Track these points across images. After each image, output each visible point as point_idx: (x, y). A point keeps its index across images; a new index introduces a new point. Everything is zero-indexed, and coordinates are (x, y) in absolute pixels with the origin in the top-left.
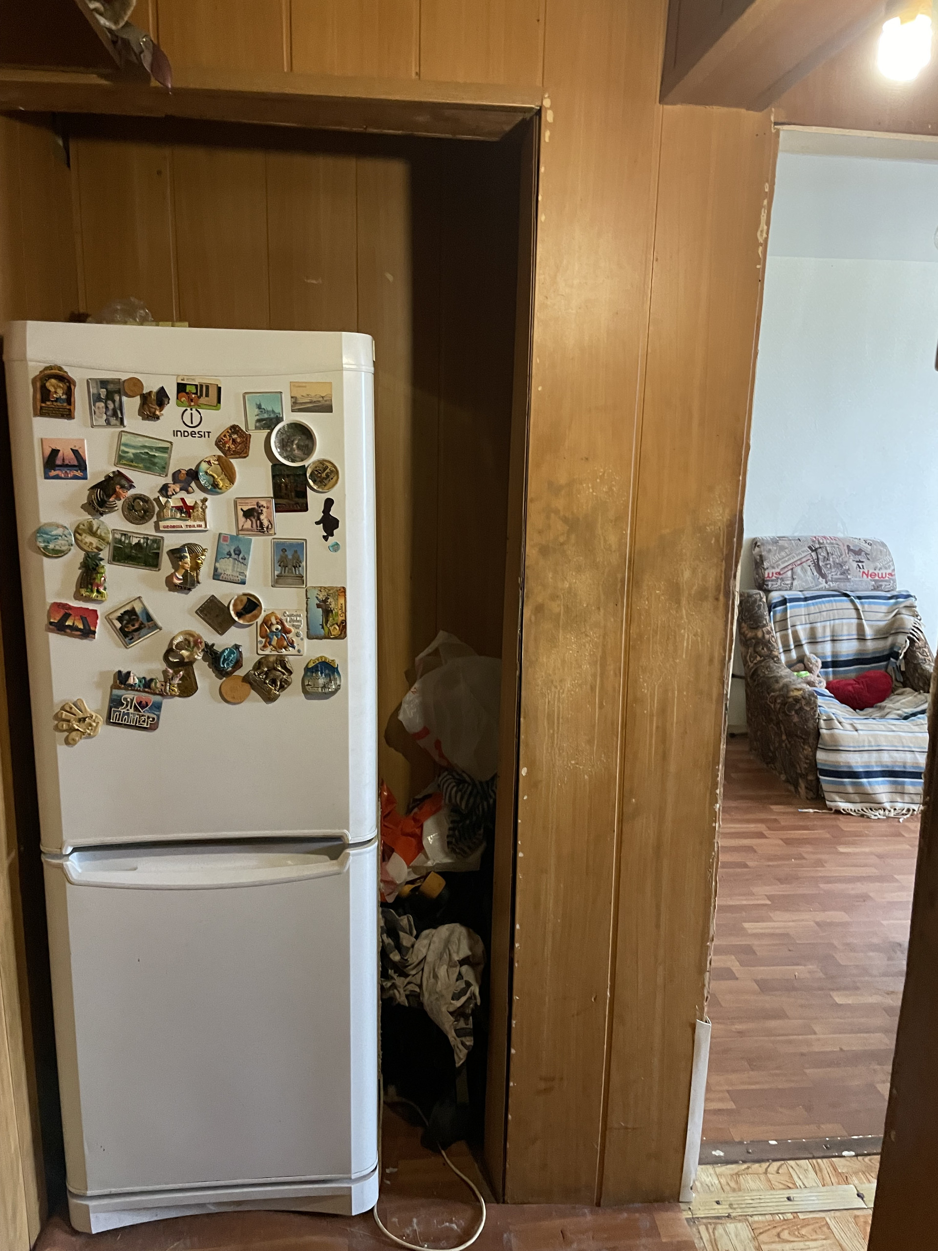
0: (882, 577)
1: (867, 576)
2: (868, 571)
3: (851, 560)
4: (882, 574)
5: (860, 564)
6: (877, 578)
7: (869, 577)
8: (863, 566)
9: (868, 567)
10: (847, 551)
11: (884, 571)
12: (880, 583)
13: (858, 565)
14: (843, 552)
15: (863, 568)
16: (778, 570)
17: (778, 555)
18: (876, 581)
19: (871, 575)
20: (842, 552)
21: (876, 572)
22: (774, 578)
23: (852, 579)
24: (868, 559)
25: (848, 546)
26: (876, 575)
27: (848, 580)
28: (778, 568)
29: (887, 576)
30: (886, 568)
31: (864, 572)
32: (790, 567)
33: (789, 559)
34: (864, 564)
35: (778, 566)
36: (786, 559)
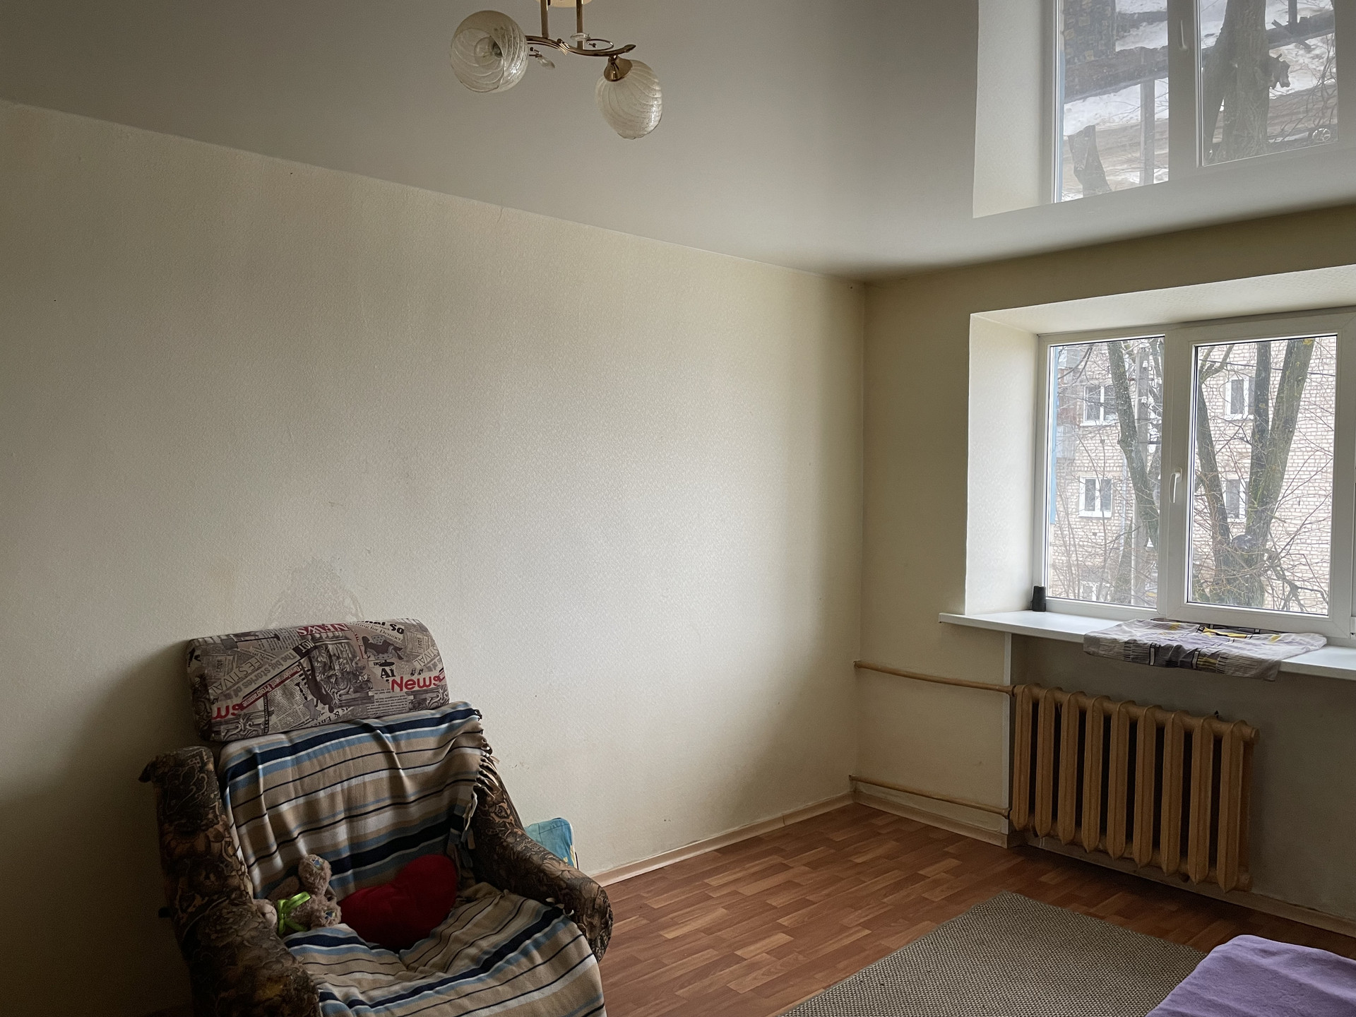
0: (425, 685)
1: (400, 686)
2: (402, 678)
3: (371, 664)
4: (424, 679)
5: (387, 669)
6: (416, 688)
7: (405, 690)
8: (392, 671)
9: (402, 671)
10: (363, 648)
11: (426, 675)
12: (423, 696)
13: (383, 670)
14: (357, 650)
15: (393, 675)
16: (237, 701)
17: (235, 670)
18: (415, 694)
19: (406, 685)
20: (355, 652)
21: (415, 678)
22: (230, 716)
23: (376, 697)
24: (400, 658)
25: (364, 638)
26: (414, 683)
27: (370, 700)
28: (236, 695)
29: (433, 682)
30: (430, 669)
31: (394, 682)
32: (261, 692)
33: (258, 677)
34: (394, 667)
35: (237, 692)
36: (252, 676)
